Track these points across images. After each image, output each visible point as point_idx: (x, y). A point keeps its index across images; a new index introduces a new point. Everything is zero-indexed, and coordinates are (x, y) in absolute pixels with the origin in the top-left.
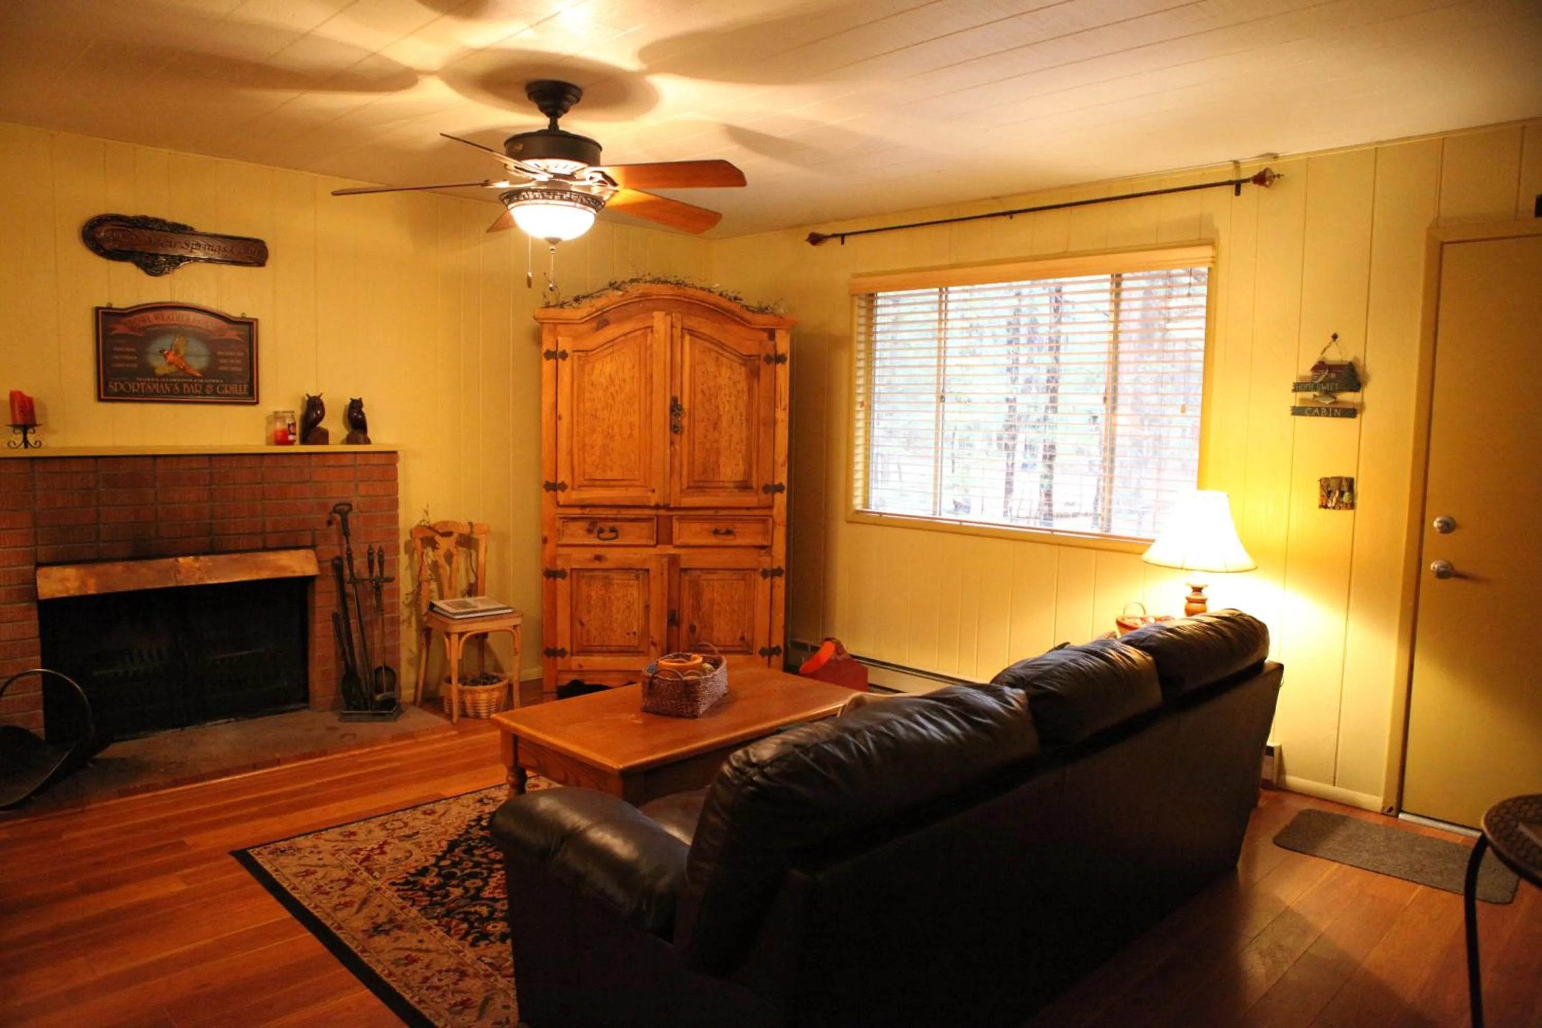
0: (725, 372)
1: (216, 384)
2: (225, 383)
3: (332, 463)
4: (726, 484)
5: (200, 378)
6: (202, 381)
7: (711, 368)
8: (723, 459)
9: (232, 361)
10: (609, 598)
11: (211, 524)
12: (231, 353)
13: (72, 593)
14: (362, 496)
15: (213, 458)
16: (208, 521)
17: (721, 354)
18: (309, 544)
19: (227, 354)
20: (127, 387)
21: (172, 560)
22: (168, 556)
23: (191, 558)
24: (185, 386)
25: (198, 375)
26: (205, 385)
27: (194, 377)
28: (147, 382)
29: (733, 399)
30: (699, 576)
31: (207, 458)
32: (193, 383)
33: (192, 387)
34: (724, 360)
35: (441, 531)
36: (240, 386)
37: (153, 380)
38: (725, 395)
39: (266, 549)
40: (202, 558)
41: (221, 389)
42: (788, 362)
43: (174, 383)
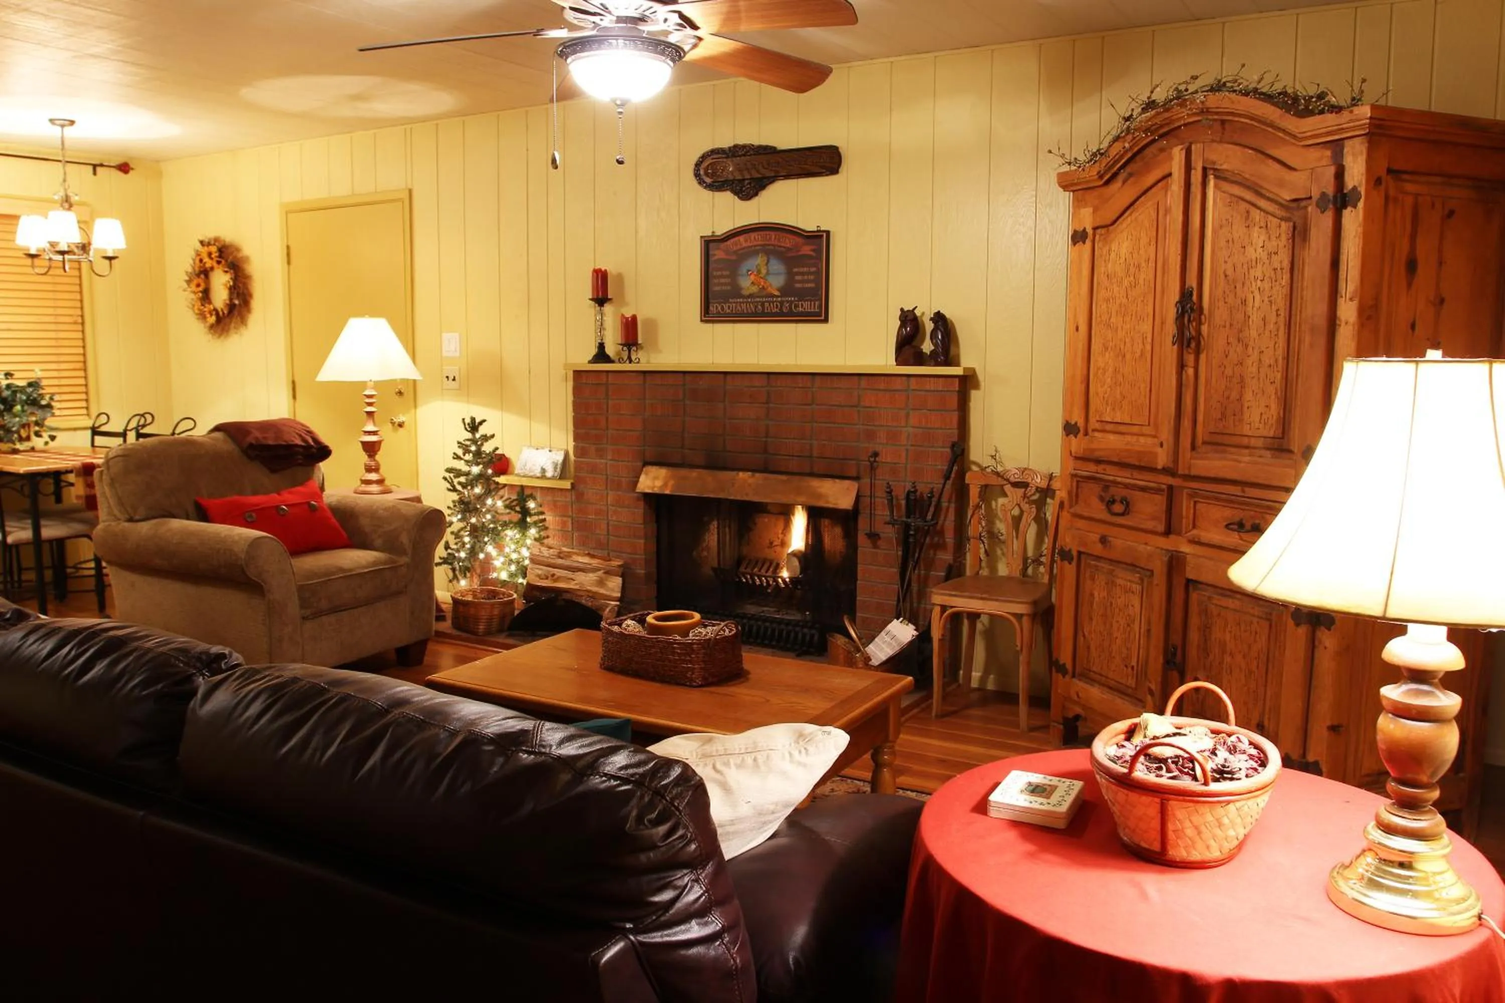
0: (1258, 237)
1: (791, 302)
2: (800, 300)
3: (882, 386)
4: (1253, 442)
5: (778, 297)
6: (779, 299)
7: (1239, 230)
8: (1248, 396)
9: (806, 277)
10: (1111, 604)
11: (766, 442)
12: (805, 269)
13: (656, 490)
14: (913, 427)
15: (771, 376)
16: (764, 439)
17: (1254, 205)
18: (854, 474)
19: (801, 270)
20: (723, 308)
21: (734, 473)
22: (733, 470)
23: (750, 473)
24: (767, 305)
25: (777, 293)
26: (782, 303)
27: (773, 296)
28: (737, 302)
29: (1266, 285)
30: (1210, 598)
31: (766, 376)
32: (773, 302)
33: (772, 305)
34: (1256, 215)
35: (1012, 479)
36: (813, 303)
37: (741, 300)
38: (1256, 279)
39: (812, 475)
40: (757, 475)
41: (796, 306)
42: (1361, 204)
43: (757, 302)
